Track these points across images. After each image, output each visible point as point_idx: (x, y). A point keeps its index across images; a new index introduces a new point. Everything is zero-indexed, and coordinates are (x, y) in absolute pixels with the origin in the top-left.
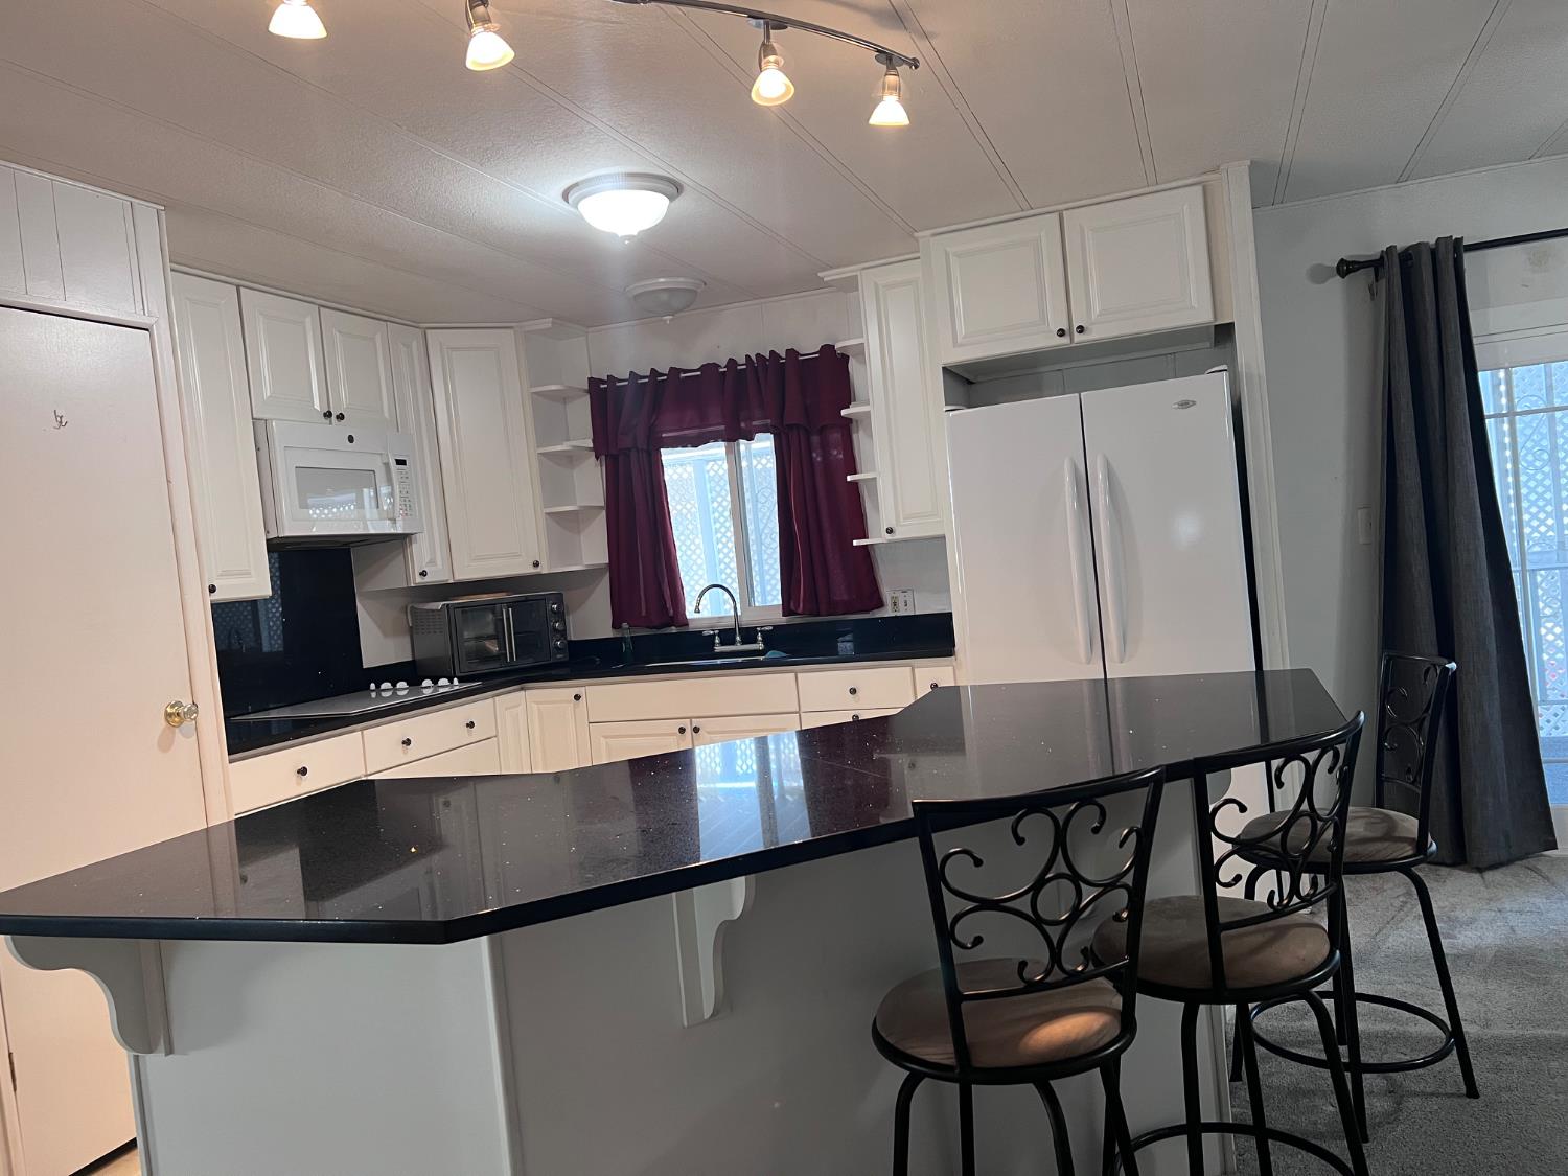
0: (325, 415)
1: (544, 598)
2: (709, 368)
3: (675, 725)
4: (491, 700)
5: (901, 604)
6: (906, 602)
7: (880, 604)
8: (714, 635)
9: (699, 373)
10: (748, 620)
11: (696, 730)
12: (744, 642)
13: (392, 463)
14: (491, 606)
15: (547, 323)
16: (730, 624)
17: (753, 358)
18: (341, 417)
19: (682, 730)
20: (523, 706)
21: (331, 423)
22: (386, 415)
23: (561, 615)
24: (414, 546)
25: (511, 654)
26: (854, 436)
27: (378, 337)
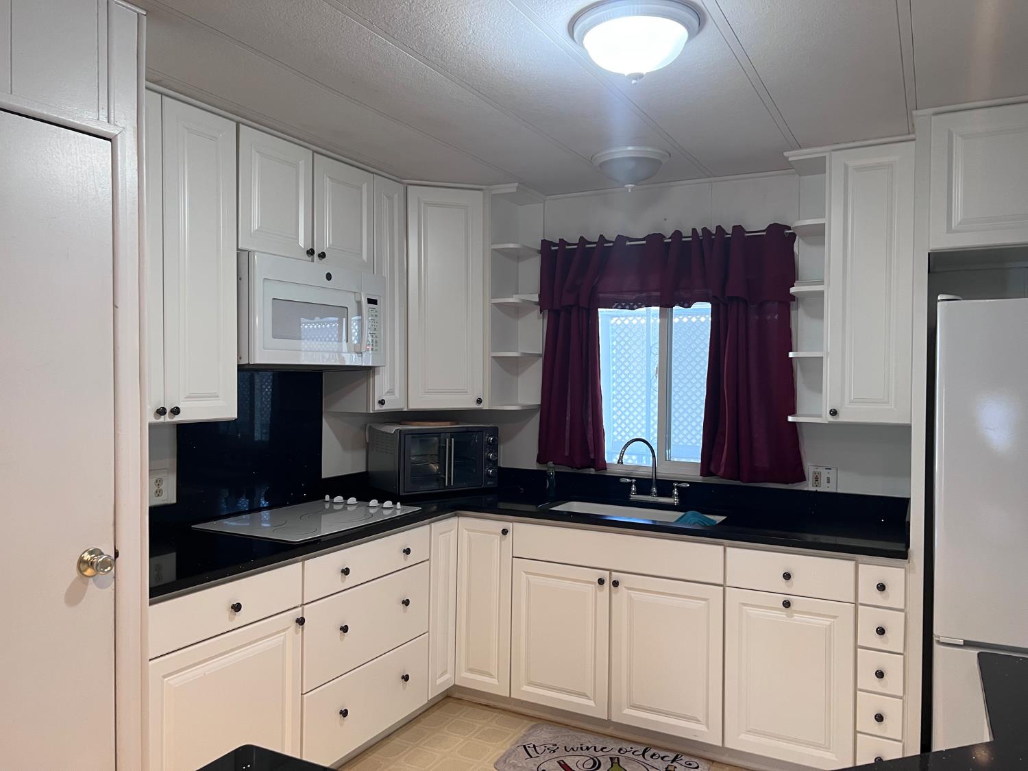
0: (308, 252)
1: (481, 430)
2: (655, 239)
3: (595, 575)
4: (428, 526)
5: (823, 480)
6: (828, 479)
7: (802, 478)
8: (631, 484)
9: (644, 242)
10: (664, 472)
11: (616, 584)
12: (660, 494)
13: (364, 301)
14: (437, 433)
15: (512, 188)
16: (648, 474)
17: (700, 232)
18: (322, 256)
19: (601, 582)
20: (454, 532)
21: (313, 261)
22: (365, 257)
23: (494, 447)
24: (376, 377)
25: (449, 478)
26: (793, 313)
27: (365, 187)
